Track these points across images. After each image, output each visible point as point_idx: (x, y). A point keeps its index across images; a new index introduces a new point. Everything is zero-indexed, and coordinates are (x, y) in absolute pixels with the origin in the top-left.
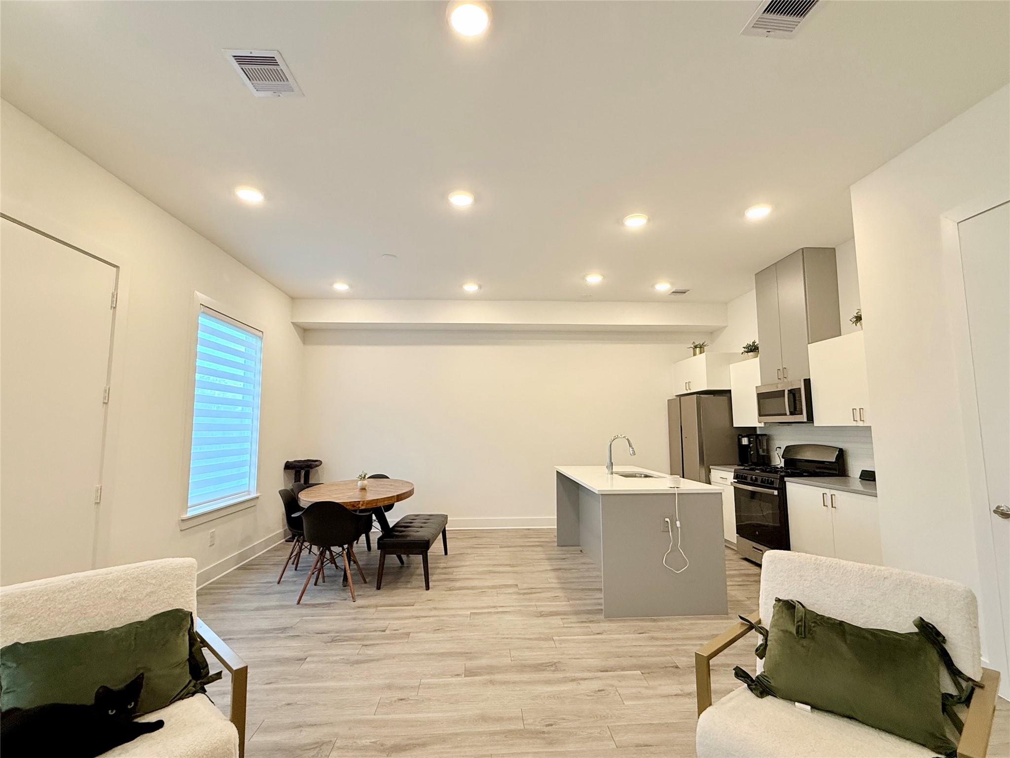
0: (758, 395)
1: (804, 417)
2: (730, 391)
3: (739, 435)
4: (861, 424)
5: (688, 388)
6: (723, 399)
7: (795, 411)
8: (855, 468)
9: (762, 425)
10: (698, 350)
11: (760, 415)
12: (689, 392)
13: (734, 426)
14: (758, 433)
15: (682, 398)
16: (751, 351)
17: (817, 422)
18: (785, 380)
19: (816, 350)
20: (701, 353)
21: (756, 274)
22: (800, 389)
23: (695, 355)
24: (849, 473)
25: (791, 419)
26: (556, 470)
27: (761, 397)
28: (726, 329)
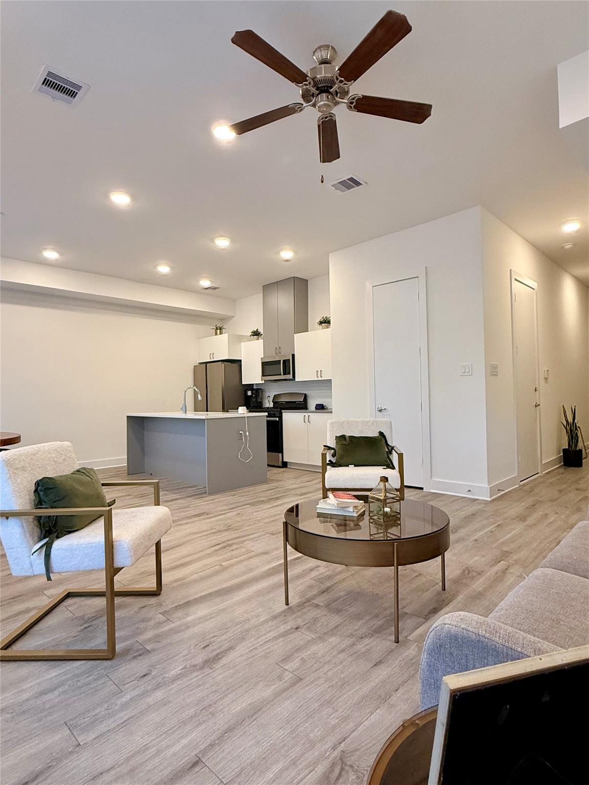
0: (263, 363)
1: (291, 376)
2: (240, 361)
3: (247, 389)
4: (320, 379)
5: (212, 357)
6: (236, 365)
7: (286, 372)
8: (312, 405)
9: (263, 382)
10: (218, 331)
11: (263, 375)
12: (212, 360)
13: (243, 383)
14: (255, 387)
15: (208, 364)
16: (256, 335)
17: (296, 380)
18: (280, 354)
19: (297, 337)
20: (221, 334)
21: (263, 286)
22: (289, 360)
23: (216, 334)
24: (309, 407)
25: (283, 377)
26: (128, 417)
27: (264, 364)
28: (235, 318)
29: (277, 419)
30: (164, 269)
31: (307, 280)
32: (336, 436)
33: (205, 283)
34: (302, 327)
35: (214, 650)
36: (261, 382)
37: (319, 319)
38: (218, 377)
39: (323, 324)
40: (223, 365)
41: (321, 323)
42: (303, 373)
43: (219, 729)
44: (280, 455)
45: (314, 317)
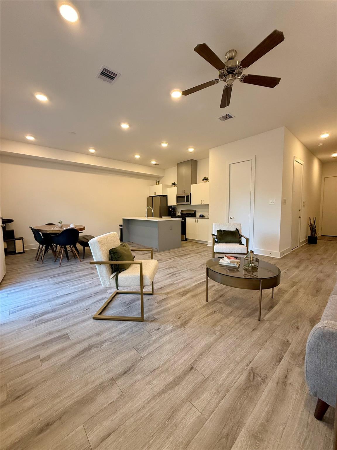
1: (189, 203)
2: (167, 196)
3: (170, 208)
4: (203, 204)
6: (165, 198)
7: (187, 201)
8: (198, 215)
9: (177, 205)
10: (158, 183)
11: (177, 202)
12: (155, 195)
13: (168, 205)
14: (173, 207)
15: (153, 197)
16: (174, 185)
17: (192, 204)
18: (185, 193)
19: (193, 186)
20: (159, 184)
21: (178, 164)
22: (189, 196)
23: (157, 184)
24: (196, 216)
25: (186, 203)
26: (123, 219)
27: (178, 197)
28: (164, 177)
29: (184, 221)
30: (137, 157)
31: (197, 161)
32: (217, 230)
33: (153, 162)
34: (195, 182)
35: (183, 320)
36: (176, 205)
37: (203, 178)
38: (158, 203)
39: (204, 181)
40: (160, 197)
41: (203, 180)
42: (195, 201)
43: (196, 354)
44: (185, 235)
45: (200, 177)
